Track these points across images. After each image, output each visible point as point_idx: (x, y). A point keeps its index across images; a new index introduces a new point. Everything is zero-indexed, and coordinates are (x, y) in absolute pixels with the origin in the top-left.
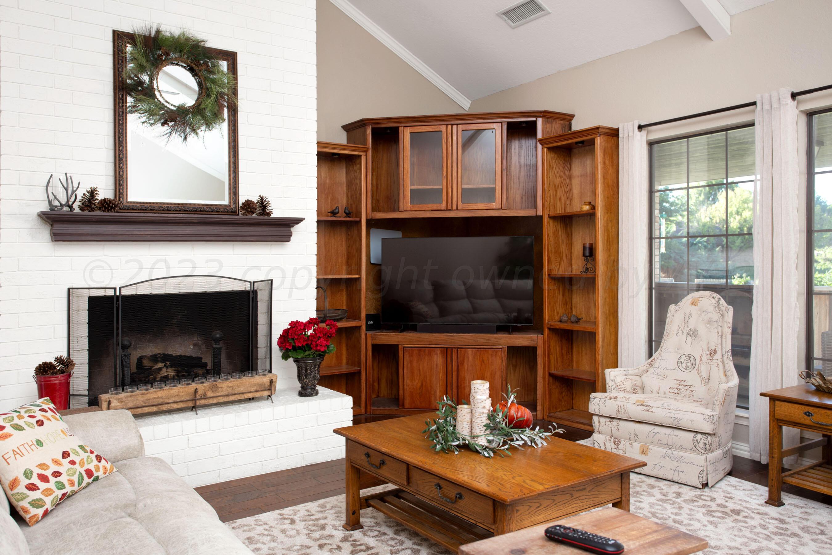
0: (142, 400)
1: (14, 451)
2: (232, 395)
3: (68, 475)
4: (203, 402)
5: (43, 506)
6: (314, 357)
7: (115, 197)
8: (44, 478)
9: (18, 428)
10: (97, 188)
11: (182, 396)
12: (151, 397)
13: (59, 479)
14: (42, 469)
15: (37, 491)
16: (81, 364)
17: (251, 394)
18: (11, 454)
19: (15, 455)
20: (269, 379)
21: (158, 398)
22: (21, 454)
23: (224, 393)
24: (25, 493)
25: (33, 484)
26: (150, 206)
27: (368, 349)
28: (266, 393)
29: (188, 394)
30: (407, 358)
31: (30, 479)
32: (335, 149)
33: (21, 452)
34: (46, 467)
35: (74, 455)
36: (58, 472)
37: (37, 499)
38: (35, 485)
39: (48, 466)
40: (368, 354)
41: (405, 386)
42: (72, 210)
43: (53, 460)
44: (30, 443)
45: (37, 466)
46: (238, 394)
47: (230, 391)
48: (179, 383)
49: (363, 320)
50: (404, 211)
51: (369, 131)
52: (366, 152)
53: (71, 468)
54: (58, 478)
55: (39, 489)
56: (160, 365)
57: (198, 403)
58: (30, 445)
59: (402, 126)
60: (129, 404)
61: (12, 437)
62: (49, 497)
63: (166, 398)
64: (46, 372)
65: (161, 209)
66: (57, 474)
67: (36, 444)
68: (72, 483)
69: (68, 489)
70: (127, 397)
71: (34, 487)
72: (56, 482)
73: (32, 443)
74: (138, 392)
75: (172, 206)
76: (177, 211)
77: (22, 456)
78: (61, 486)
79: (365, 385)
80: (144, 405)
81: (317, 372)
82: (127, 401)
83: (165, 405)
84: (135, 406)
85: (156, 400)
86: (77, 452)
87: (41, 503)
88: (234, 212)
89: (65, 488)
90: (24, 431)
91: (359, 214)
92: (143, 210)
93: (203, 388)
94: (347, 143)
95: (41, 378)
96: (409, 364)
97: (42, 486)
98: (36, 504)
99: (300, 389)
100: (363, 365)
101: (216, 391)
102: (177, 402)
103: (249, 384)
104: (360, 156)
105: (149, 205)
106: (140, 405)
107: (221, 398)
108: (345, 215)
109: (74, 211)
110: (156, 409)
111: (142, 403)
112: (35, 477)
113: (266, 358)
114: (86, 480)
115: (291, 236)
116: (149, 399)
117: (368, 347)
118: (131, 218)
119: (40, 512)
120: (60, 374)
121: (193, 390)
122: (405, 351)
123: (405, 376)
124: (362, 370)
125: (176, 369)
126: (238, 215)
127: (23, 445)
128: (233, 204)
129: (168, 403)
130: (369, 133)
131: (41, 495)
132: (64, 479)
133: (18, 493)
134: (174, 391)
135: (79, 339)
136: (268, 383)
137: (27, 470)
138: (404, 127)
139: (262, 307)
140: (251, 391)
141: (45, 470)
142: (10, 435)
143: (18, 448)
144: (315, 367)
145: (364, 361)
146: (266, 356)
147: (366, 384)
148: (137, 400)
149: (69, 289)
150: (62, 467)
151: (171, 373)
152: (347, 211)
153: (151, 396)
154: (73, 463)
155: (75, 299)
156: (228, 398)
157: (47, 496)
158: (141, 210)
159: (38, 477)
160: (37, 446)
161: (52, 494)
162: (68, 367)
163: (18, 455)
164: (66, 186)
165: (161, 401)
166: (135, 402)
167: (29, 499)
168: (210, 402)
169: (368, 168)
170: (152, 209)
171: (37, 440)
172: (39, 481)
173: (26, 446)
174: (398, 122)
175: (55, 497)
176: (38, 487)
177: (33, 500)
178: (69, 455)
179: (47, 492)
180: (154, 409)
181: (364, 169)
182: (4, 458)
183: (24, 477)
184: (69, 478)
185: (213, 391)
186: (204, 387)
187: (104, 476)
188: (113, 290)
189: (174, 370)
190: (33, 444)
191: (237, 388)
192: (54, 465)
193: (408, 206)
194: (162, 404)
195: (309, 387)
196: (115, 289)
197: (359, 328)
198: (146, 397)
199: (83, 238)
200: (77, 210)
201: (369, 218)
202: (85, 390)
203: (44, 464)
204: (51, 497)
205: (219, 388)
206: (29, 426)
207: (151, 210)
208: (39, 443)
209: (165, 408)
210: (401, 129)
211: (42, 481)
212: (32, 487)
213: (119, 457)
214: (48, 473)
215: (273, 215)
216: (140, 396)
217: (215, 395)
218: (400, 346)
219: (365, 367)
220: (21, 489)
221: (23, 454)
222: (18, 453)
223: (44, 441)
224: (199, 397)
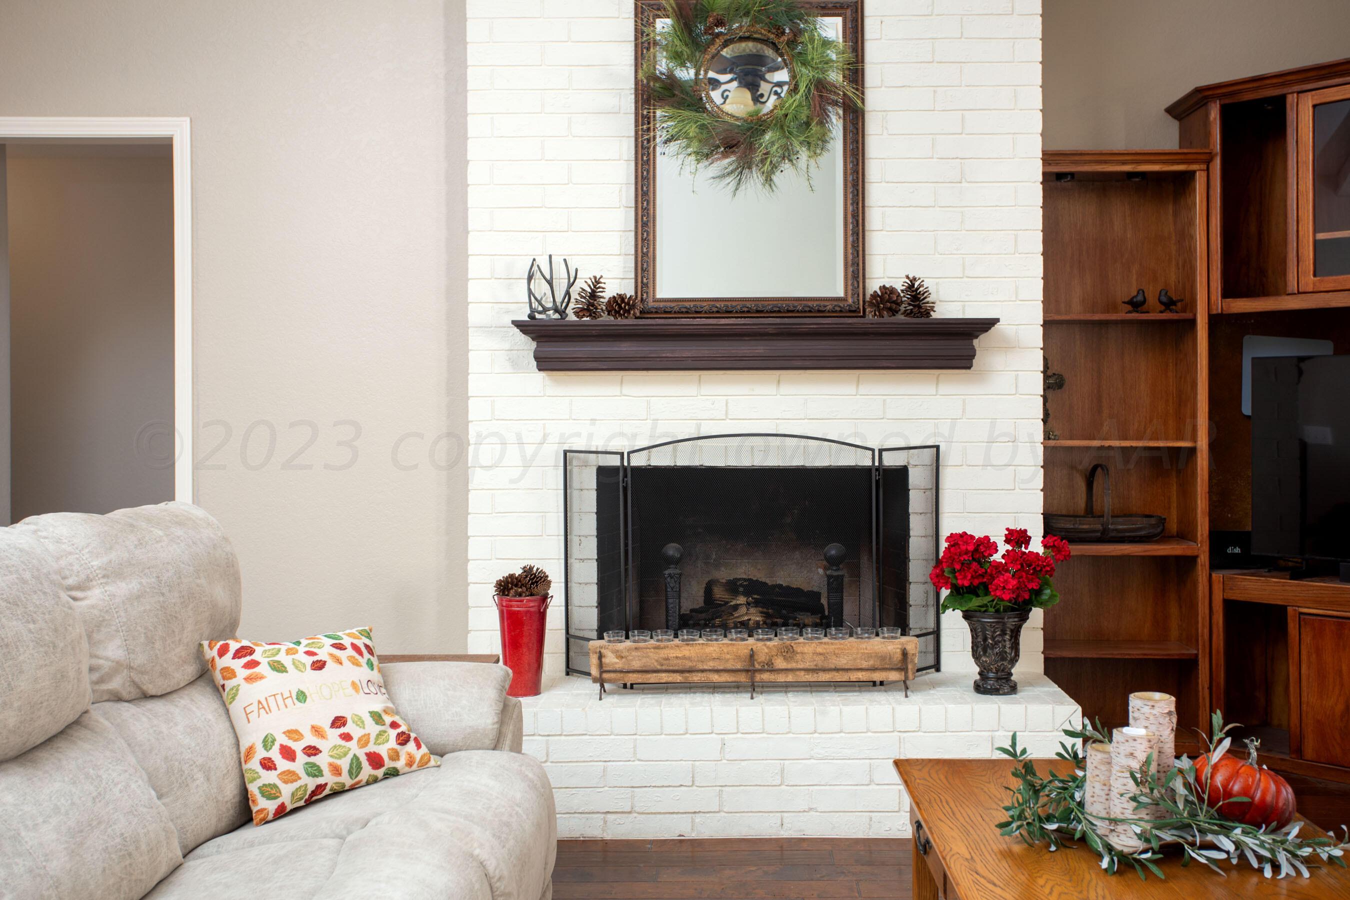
0: (656, 658)
1: (259, 702)
2: (824, 670)
3: (331, 756)
4: (766, 676)
5: (276, 798)
6: (997, 611)
7: (636, 293)
8: (288, 754)
9: (278, 667)
10: (601, 277)
11: (728, 660)
12: (672, 655)
13: (313, 759)
14: (290, 738)
15: (273, 771)
16: (586, 584)
17: (864, 673)
18: (255, 707)
19: (259, 709)
20: (900, 646)
21: (684, 658)
22: (268, 710)
23: (807, 665)
24: (257, 771)
25: (270, 759)
26: (695, 306)
27: (1214, 609)
28: (894, 676)
29: (738, 658)
30: (1307, 639)
31: (268, 751)
32: (1124, 163)
33: (269, 707)
34: (297, 737)
35: (354, 725)
36: (314, 748)
37: (270, 785)
38: (273, 761)
39: (302, 736)
40: (1214, 621)
41: (1304, 707)
42: (564, 316)
43: (313, 727)
44: (287, 694)
45: (284, 733)
46: (837, 670)
47: (819, 662)
48: (725, 636)
49: (1201, 542)
50: (1299, 293)
51: (1214, 113)
52: (1208, 162)
53: (340, 746)
54: (312, 757)
55: (276, 769)
56: (742, 600)
57: (758, 677)
58: (285, 697)
59: (1293, 93)
60: (634, 663)
61: (263, 681)
62: (290, 785)
63: (698, 661)
64: (509, 590)
65: (715, 310)
66: (312, 751)
67: (294, 697)
68: (337, 771)
69: (328, 779)
70: (629, 650)
71: (270, 764)
72: (307, 764)
73: (289, 695)
74: (652, 642)
75: (734, 304)
76: (744, 312)
77: (267, 713)
78: (314, 771)
79: (1207, 692)
80: (659, 667)
81: (1008, 644)
82: (631, 658)
83: (696, 674)
84: (644, 669)
85: (680, 661)
86: (363, 722)
87: (274, 792)
88: (853, 312)
89: (322, 776)
90: (285, 674)
91: (1192, 305)
92: (682, 312)
93: (766, 650)
94: (1180, 148)
95: (502, 600)
96: (1314, 656)
97: (283, 765)
98: (270, 792)
99: (978, 677)
100: (1204, 645)
101: (792, 658)
102: (717, 671)
103: (857, 653)
104: (1194, 172)
105: (692, 304)
106: (652, 667)
107: (802, 673)
108: (1163, 308)
109: (567, 319)
110: (681, 678)
111: (656, 664)
112: (276, 748)
113: (927, 606)
114: (367, 771)
115: (973, 356)
116: (667, 659)
117: (1213, 605)
118: (655, 327)
119: (271, 806)
120: (526, 596)
121: (747, 652)
122: (1302, 623)
123: (1304, 683)
124: (1200, 656)
125: (765, 610)
126: (864, 316)
127: (274, 695)
128: (853, 295)
129: (703, 671)
130: (1215, 119)
131: (277, 779)
132: (322, 760)
133: (250, 769)
134: (712, 648)
135: (582, 539)
136: (898, 656)
137: (269, 736)
138: (1298, 93)
139: (917, 501)
140: (863, 667)
141: (296, 740)
142: (262, 678)
143: (266, 699)
144: (1004, 633)
145: (1206, 637)
146: (927, 600)
147: (1210, 688)
148: (648, 657)
149: (565, 452)
150: (324, 741)
151: (755, 616)
152: (1164, 299)
153: (672, 653)
154: (347, 737)
155: (575, 470)
156: (815, 675)
157: (286, 782)
158: (679, 312)
159: (280, 749)
160: (296, 701)
161: (296, 781)
162: (537, 586)
163: (263, 710)
164: (548, 277)
165: (688, 664)
166: (644, 660)
167: (260, 783)
168: (781, 678)
169: (1212, 199)
170: (697, 310)
171: (299, 690)
172: (280, 756)
173: (279, 697)
174: (1283, 84)
175: (300, 787)
176: (275, 765)
177: (264, 785)
178: (344, 724)
179: (290, 777)
180: (678, 678)
181: (1201, 202)
182: (246, 712)
183: (262, 745)
184: (331, 760)
185: (785, 658)
186: (768, 647)
187: (407, 769)
188: (619, 457)
189: (761, 613)
190: (291, 697)
191: (834, 657)
192: (311, 736)
193: (1309, 281)
194: (690, 671)
195: (991, 675)
196: (622, 454)
197: (1192, 560)
198: (663, 653)
199: (581, 365)
200: (572, 317)
201: (1214, 312)
202: (592, 630)
203: (296, 732)
204: (292, 787)
205: (797, 653)
206: (297, 667)
207: (697, 312)
208: (302, 696)
209: (696, 678)
210: (1291, 99)
211: (284, 757)
212: (267, 764)
213: (460, 744)
214: (298, 747)
215: (934, 315)
216: (652, 650)
217: (789, 666)
218: (1289, 609)
219: (1207, 650)
220: (254, 764)
221: (270, 710)
222: (263, 708)
223: (310, 695)
224: (760, 667)
